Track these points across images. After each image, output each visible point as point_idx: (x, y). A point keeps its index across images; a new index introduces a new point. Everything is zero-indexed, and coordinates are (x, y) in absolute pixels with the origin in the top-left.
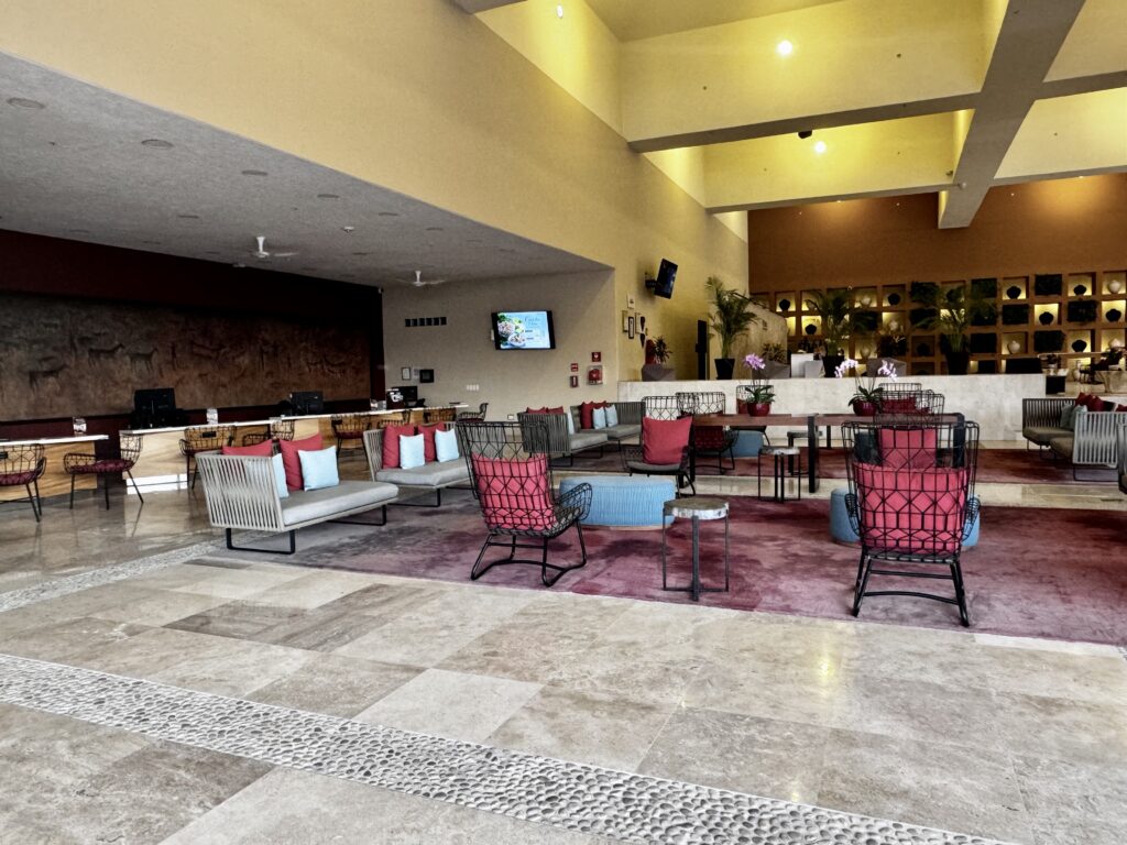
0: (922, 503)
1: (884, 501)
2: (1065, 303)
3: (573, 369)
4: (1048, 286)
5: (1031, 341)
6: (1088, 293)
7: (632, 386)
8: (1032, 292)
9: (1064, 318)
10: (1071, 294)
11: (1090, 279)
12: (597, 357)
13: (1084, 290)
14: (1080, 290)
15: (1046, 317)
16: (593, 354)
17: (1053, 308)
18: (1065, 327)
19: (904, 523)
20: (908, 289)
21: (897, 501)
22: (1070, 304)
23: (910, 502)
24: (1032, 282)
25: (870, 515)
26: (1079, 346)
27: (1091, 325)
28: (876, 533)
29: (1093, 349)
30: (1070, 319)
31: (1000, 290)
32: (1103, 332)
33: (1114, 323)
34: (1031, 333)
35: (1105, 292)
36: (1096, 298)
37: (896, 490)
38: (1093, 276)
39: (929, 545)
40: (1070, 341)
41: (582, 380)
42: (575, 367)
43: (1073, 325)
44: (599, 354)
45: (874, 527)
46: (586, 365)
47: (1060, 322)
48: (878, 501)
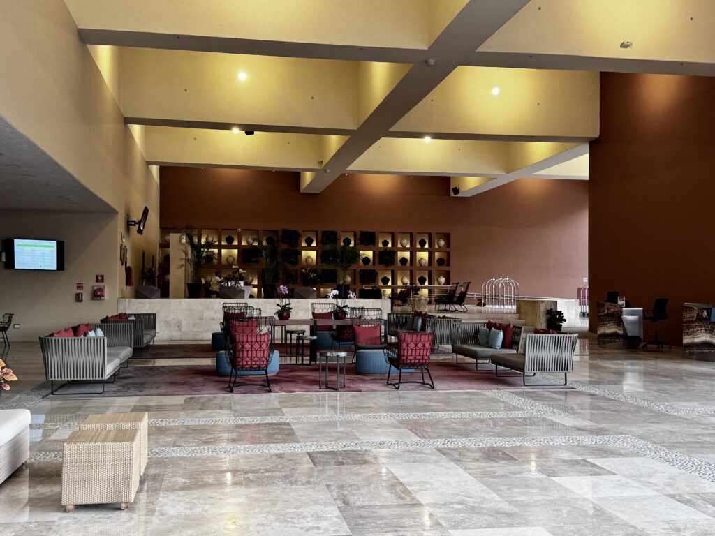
0: (420, 345)
1: (408, 345)
2: (377, 252)
3: (78, 288)
4: (367, 239)
5: (358, 276)
6: (390, 246)
7: (130, 302)
8: (358, 242)
9: (377, 260)
10: (381, 245)
11: (390, 236)
12: (100, 279)
13: (387, 243)
14: (385, 243)
15: (366, 260)
16: (97, 277)
17: (370, 254)
18: (378, 268)
19: (414, 353)
20: (280, 234)
21: (412, 345)
22: (380, 252)
23: (416, 345)
24: (358, 235)
25: (402, 351)
26: (385, 281)
27: (392, 268)
28: (404, 358)
29: (393, 283)
30: (380, 263)
31: (340, 239)
32: (399, 272)
33: (404, 266)
34: (358, 270)
35: (399, 246)
36: (394, 249)
37: (412, 341)
38: (393, 235)
39: (421, 361)
40: (380, 277)
41: (86, 297)
42: (80, 286)
43: (382, 266)
44: (103, 276)
45: (404, 355)
46: (90, 284)
47: (374, 264)
48: (406, 345)
